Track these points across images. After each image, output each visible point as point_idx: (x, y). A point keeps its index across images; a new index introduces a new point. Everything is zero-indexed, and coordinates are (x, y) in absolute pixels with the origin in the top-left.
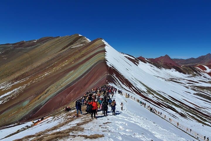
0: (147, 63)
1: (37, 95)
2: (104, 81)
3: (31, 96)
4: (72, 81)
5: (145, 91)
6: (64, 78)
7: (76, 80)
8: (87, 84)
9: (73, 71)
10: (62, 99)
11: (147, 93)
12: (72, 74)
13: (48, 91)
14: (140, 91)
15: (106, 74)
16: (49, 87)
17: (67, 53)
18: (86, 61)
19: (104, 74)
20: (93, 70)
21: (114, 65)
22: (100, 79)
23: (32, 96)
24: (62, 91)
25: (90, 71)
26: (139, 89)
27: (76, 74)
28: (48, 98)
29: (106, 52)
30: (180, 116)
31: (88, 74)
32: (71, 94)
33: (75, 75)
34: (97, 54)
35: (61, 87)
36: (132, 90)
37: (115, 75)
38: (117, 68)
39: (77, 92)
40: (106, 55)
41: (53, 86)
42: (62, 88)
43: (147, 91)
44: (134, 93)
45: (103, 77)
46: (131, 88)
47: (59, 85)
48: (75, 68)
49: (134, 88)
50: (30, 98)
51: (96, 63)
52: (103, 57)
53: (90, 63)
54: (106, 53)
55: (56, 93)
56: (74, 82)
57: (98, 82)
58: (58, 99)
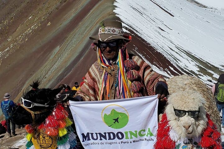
4: (64, 69)
5: (196, 69)
6: (47, 64)
7: (70, 65)
9: (58, 48)
11: (198, 73)
12: (59, 54)
21: (134, 26)
26: (182, 69)
27: (67, 53)
33: (65, 55)
35: (49, 81)
36: (169, 72)
37: (136, 48)
38: (141, 32)
42: (51, 83)
43: (198, 69)
46: (166, 69)
47: (42, 77)
48: (59, 39)
49: (172, 69)
52: (109, 10)
53: (87, 27)
56: (68, 69)
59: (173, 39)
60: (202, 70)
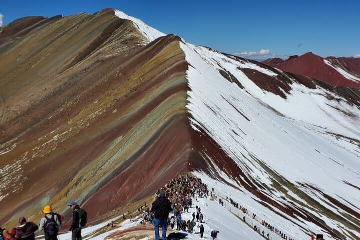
0: (317, 86)
1: (61, 186)
2: (185, 164)
3: (51, 188)
4: (123, 162)
5: (268, 183)
6: (105, 155)
7: (130, 158)
8: (152, 168)
9: (120, 139)
10: (111, 197)
11: (271, 187)
12: (120, 145)
13: (79, 180)
14: (257, 184)
15: (188, 149)
16: (80, 172)
17: (90, 75)
18: (146, 113)
19: (184, 149)
20: (162, 138)
21: (205, 125)
22: (177, 158)
23: (53, 190)
24: (107, 180)
25: (156, 141)
26: (254, 181)
27: (129, 144)
28: (85, 194)
29: (190, 89)
30: (330, 235)
31: (153, 147)
32: (126, 187)
33: (127, 147)
34: (169, 95)
35: (105, 173)
36: (239, 182)
37: (206, 150)
38: (212, 132)
39: (135, 185)
40: (189, 99)
41: (87, 171)
42: (106, 176)
43: (272, 183)
44: (242, 188)
45: (182, 155)
46: (236, 178)
47: (98, 168)
48: (123, 129)
49: (243, 178)
50: (49, 192)
51: (168, 123)
52: (182, 104)
53: (155, 119)
54: (188, 92)
55: (97, 184)
56: (127, 163)
57: (174, 165)
58: (104, 197)
59: (247, 145)
60: (275, 184)
